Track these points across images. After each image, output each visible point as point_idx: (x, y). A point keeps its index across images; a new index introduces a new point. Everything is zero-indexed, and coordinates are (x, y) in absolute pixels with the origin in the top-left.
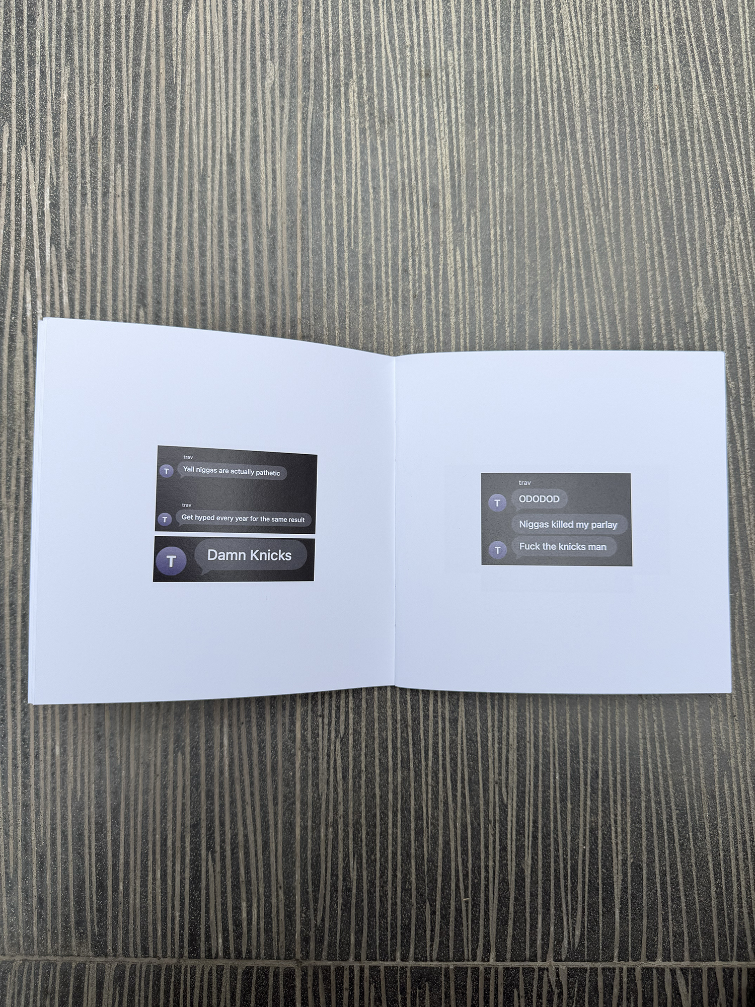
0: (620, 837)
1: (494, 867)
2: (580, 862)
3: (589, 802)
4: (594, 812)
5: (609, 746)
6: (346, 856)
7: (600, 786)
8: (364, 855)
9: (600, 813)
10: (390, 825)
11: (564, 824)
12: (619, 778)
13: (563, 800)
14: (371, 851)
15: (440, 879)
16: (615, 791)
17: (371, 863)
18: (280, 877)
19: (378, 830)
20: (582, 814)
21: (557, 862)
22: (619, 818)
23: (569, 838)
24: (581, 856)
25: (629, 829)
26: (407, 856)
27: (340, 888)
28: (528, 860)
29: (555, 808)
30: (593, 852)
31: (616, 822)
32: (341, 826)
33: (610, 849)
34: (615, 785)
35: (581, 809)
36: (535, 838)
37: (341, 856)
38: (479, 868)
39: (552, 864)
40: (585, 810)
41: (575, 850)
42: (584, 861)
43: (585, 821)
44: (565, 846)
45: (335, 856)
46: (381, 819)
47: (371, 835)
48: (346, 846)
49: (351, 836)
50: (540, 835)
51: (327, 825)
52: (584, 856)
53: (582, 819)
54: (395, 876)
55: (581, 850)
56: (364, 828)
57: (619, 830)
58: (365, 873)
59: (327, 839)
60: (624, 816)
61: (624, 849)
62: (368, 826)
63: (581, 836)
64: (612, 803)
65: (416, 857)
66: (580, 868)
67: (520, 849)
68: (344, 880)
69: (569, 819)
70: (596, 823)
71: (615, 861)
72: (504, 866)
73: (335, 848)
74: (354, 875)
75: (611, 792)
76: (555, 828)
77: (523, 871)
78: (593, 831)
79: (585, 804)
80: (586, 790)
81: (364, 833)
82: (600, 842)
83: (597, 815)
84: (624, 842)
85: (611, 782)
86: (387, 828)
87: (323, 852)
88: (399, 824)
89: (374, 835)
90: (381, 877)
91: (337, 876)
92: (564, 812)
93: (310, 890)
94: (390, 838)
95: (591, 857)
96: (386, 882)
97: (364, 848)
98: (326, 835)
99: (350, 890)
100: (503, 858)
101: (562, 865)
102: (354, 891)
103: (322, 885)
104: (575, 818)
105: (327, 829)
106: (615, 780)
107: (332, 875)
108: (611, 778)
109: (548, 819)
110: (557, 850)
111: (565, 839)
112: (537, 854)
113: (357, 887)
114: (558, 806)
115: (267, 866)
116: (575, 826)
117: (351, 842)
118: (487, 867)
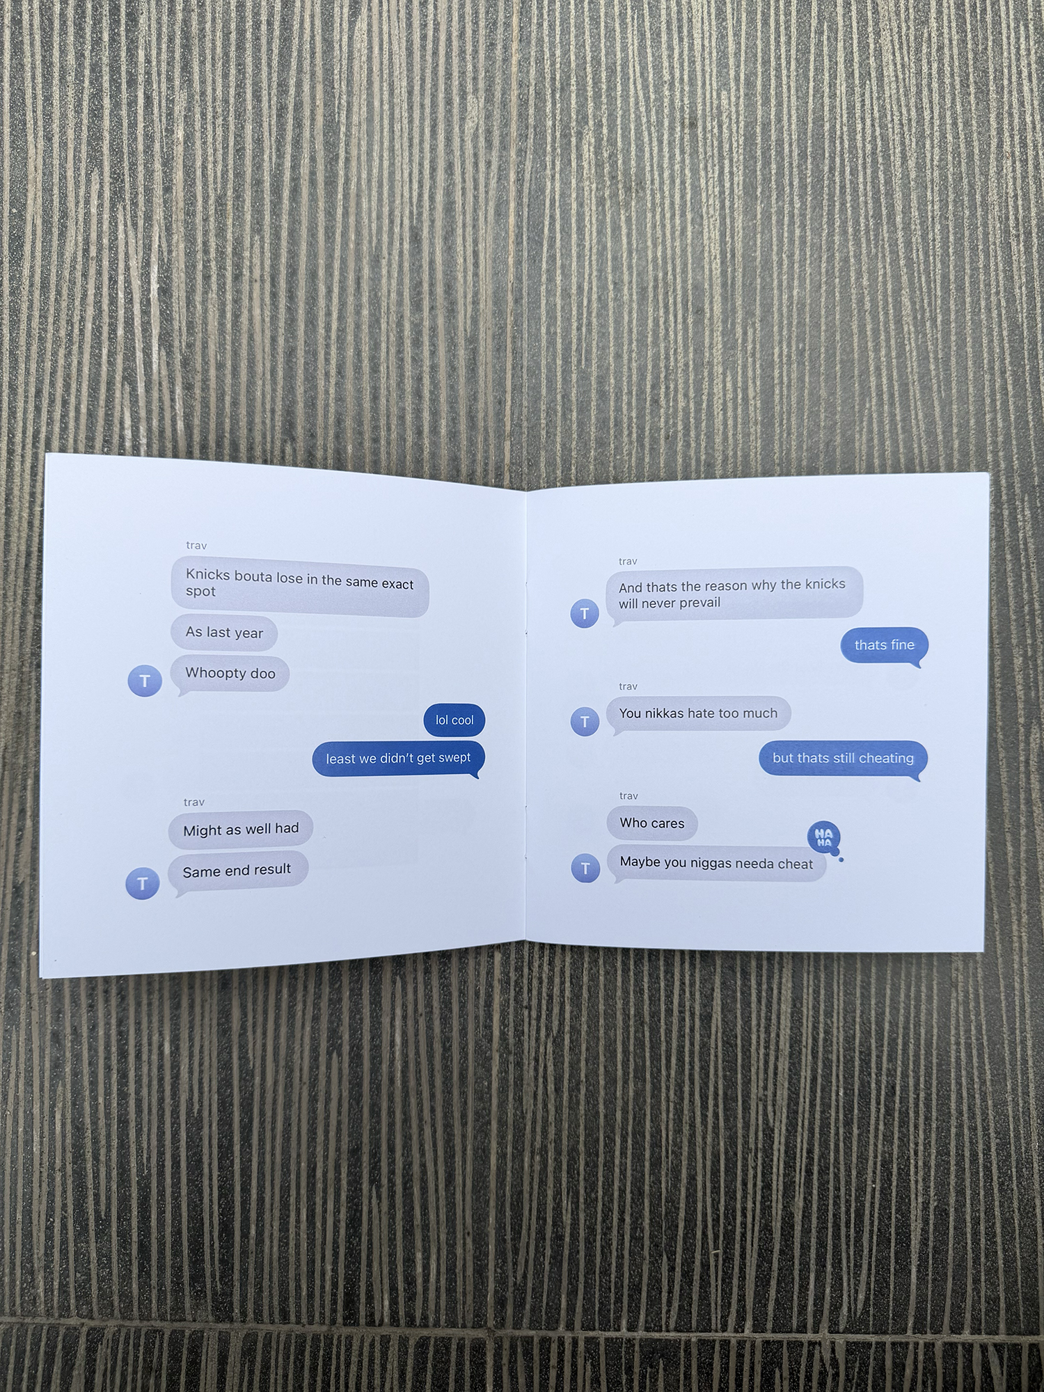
0: (921, 1173)
1: (754, 1211)
2: (867, 1205)
3: (881, 1127)
4: (888, 1139)
5: (911, 1053)
6: (558, 1193)
7: (897, 1106)
8: (582, 1191)
9: (896, 1141)
10: (617, 1153)
11: (848, 1154)
12: (922, 1095)
13: (848, 1123)
14: (591, 1187)
15: (681, 1225)
16: (917, 1113)
17: (591, 1202)
18: (469, 1220)
19: (601, 1160)
20: (872, 1141)
21: (836, 1204)
22: (921, 1148)
23: (854, 1173)
24: (868, 1197)
25: (933, 1163)
26: (638, 1193)
27: (549, 1234)
28: (799, 1202)
29: (837, 1134)
30: (885, 1192)
31: (916, 1153)
32: (551, 1154)
33: (908, 1188)
34: (917, 1105)
35: (872, 1136)
36: (809, 1172)
37: (550, 1193)
38: (734, 1211)
39: (831, 1207)
40: (876, 1137)
41: (861, 1189)
42: (872, 1204)
43: (876, 1151)
44: (848, 1183)
45: (542, 1193)
46: (606, 1145)
47: (592, 1166)
48: (558, 1180)
49: (565, 1167)
50: (816, 1169)
51: (532, 1153)
52: (873, 1197)
53: (871, 1148)
54: (622, 1220)
55: (869, 1189)
56: (582, 1157)
57: (920, 1163)
58: (582, 1216)
59: (532, 1171)
60: (927, 1145)
61: (926, 1188)
62: (588, 1154)
63: (870, 1171)
64: (912, 1129)
65: (651, 1195)
66: (867, 1212)
67: (789, 1187)
68: (555, 1224)
69: (855, 1148)
70: (891, 1154)
71: (913, 1204)
72: (766, 1209)
73: (543, 1182)
74: (567, 1219)
75: (912, 1115)
76: (837, 1159)
77: (792, 1215)
78: (886, 1164)
79: (877, 1129)
80: (878, 1111)
81: (582, 1163)
82: (894, 1178)
83: (892, 1143)
84: (926, 1179)
85: (911, 1100)
86: (613, 1157)
87: (526, 1187)
88: (629, 1153)
89: (596, 1166)
90: (604, 1221)
91: (545, 1220)
92: (848, 1139)
93: (508, 1237)
94: (617, 1170)
95: (882, 1199)
96: (610, 1229)
97: (582, 1183)
98: (531, 1166)
99: (561, 1238)
100: (766, 1198)
101: (843, 1209)
102: (567, 1239)
103: (524, 1232)
104: (863, 1146)
105: (532, 1158)
106: (917, 1099)
107: (538, 1218)
108: (912, 1096)
109: (828, 1148)
110: (837, 1189)
111: (849, 1175)
112: (811, 1194)
113: (572, 1235)
114: (841, 1131)
115: (451, 1205)
116: (863, 1158)
117: (564, 1175)
118: (744, 1210)
